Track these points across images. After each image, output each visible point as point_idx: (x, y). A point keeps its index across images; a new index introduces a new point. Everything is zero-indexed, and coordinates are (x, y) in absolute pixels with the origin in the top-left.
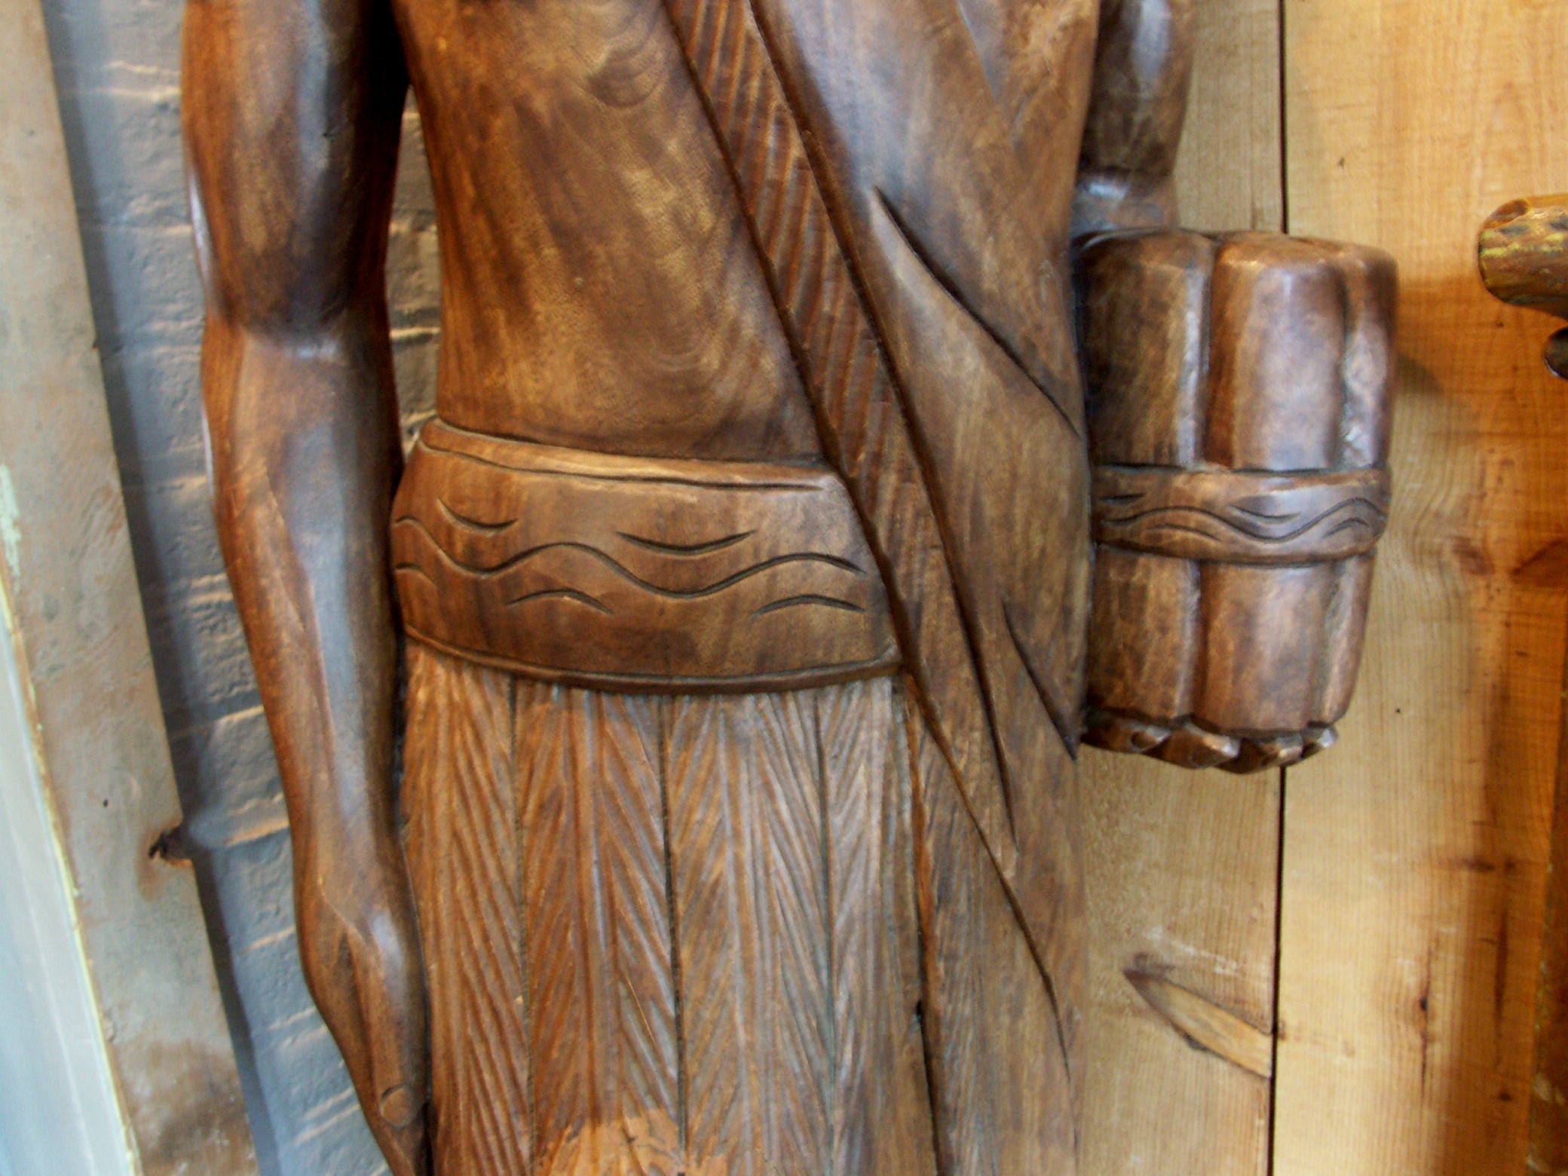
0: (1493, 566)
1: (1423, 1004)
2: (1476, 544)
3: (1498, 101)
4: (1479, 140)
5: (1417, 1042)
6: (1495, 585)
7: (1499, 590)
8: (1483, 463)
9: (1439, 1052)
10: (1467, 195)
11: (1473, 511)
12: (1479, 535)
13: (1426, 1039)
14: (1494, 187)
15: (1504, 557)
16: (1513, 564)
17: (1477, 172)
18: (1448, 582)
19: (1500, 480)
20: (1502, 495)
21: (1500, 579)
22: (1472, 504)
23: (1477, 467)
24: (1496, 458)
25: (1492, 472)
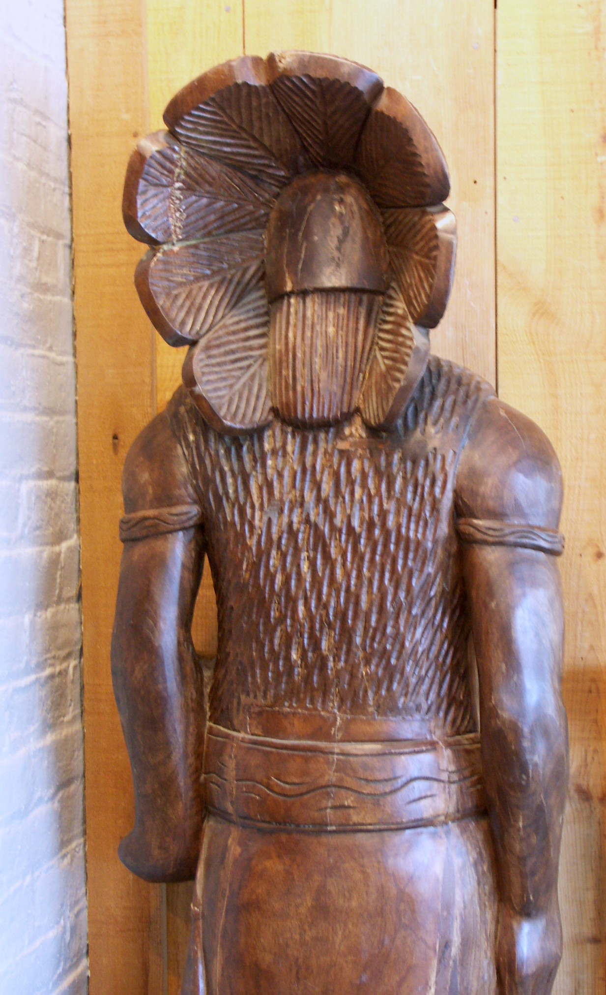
0: (591, 797)
2: (585, 787)
3: (586, 600)
4: (580, 615)
6: (593, 806)
7: (594, 808)
8: (586, 751)
10: (576, 636)
11: (582, 773)
12: (585, 783)
14: (586, 635)
15: (596, 793)
16: (600, 795)
17: (579, 627)
18: (573, 805)
19: (593, 758)
20: (593, 765)
21: (595, 803)
22: (583, 770)
23: (584, 753)
24: (592, 748)
25: (589, 755)
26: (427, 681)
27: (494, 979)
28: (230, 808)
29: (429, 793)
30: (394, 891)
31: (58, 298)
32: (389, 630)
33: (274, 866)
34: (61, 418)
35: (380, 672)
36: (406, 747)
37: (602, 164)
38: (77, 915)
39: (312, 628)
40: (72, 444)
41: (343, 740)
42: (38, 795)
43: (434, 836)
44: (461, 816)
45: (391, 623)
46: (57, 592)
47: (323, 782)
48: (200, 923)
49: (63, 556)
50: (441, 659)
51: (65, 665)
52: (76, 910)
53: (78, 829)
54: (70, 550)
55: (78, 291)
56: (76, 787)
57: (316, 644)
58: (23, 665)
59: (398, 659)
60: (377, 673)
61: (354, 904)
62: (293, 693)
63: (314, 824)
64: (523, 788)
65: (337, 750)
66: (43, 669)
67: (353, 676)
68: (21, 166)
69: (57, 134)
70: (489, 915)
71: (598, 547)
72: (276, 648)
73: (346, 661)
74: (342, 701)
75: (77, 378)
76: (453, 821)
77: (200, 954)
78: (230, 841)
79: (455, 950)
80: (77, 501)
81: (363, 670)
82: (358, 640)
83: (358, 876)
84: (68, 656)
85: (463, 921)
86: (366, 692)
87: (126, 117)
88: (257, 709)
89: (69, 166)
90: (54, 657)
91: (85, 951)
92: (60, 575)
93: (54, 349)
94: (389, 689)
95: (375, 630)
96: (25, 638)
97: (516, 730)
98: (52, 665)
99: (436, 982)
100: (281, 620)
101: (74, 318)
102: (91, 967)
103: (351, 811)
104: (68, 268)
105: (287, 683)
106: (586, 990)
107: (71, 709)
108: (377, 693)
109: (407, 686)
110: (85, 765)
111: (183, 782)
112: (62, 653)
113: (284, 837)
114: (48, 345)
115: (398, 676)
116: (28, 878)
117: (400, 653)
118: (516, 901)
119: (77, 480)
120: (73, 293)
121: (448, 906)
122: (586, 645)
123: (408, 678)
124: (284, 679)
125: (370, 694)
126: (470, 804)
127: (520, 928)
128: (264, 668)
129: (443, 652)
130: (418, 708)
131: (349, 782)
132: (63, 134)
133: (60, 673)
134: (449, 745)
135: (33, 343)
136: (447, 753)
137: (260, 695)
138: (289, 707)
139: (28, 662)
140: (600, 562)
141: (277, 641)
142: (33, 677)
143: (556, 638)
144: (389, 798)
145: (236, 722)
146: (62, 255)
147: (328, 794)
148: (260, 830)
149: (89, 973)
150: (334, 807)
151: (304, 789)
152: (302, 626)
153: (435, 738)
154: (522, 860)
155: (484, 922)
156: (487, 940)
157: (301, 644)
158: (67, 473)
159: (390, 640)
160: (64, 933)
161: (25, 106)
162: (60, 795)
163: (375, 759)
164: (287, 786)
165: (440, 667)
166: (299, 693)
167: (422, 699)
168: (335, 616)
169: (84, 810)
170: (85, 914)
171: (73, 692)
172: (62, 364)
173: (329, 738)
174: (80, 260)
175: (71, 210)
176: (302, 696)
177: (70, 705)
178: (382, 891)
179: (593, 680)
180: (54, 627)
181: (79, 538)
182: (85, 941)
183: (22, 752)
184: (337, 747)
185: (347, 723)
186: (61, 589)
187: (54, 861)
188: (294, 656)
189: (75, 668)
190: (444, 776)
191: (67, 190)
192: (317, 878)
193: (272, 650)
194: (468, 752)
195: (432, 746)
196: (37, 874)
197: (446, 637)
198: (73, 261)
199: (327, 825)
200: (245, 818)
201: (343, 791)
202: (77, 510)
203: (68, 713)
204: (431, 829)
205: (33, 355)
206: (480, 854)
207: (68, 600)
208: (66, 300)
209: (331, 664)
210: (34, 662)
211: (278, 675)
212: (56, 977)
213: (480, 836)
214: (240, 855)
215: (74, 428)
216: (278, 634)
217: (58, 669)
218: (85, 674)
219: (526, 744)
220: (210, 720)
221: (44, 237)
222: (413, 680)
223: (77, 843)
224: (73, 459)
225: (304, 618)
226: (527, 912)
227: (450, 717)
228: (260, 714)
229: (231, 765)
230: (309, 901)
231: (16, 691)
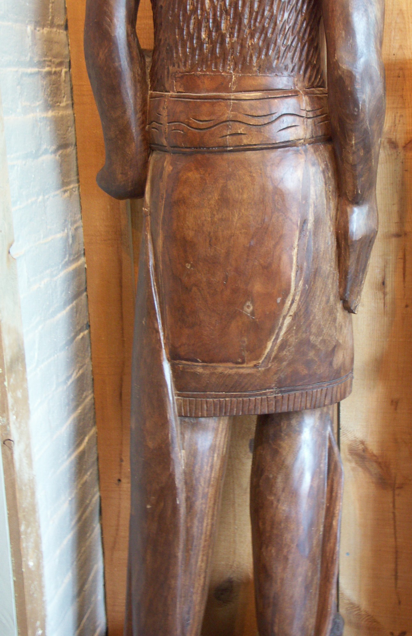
0: (398, 146)
1: (383, 283)
2: (394, 140)
3: (398, 14)
4: (393, 24)
5: (382, 296)
6: (399, 151)
7: (400, 153)
8: (395, 116)
9: (389, 297)
10: (390, 40)
11: (392, 130)
12: (394, 137)
13: (385, 294)
14: (397, 38)
15: (401, 143)
16: (403, 145)
17: (393, 33)
18: (386, 152)
19: (399, 121)
20: (400, 125)
21: (400, 149)
22: (393, 128)
23: (393, 117)
24: (399, 114)
25: (397, 119)
26: (292, 49)
27: (335, 244)
28: (165, 142)
29: (293, 125)
30: (270, 187)
32: (266, 13)
33: (193, 175)
35: (261, 43)
36: (278, 94)
38: (76, 229)
39: (215, 15)
41: (237, 91)
42: (44, 147)
43: (297, 152)
44: (315, 141)
45: (267, 8)
46: (50, 18)
47: (224, 118)
48: (149, 218)
50: (301, 35)
51: (58, 69)
52: (75, 226)
53: (74, 177)
56: (71, 150)
57: (217, 25)
58: (28, 59)
59: (272, 33)
60: (258, 43)
61: (245, 196)
62: (203, 61)
63: (219, 147)
64: (356, 117)
65: (232, 97)
66: (43, 67)
67: (242, 46)
70: (332, 205)
72: (191, 31)
73: (238, 37)
74: (236, 65)
76: (309, 144)
77: (149, 237)
78: (165, 164)
79: (310, 225)
81: (249, 42)
82: (246, 21)
83: (248, 179)
84: (60, 64)
85: (315, 207)
86: (251, 57)
88: (180, 75)
90: (50, 61)
91: (82, 252)
92: (52, 7)
94: (267, 54)
95: (257, 13)
96: (29, 41)
97: (351, 76)
98: (49, 66)
99: (298, 245)
100: (194, 11)
102: (87, 262)
103: (243, 136)
105: (199, 55)
106: (391, 266)
107: (65, 99)
108: (259, 57)
109: (279, 52)
110: (76, 138)
111: (135, 129)
112: (57, 61)
113: (199, 157)
115: (273, 46)
116: (41, 198)
117: (274, 29)
118: (349, 195)
121: (306, 198)
122: (397, 46)
123: (279, 47)
124: (197, 52)
125: (255, 59)
126: (320, 133)
127: (353, 212)
128: (184, 46)
129: (303, 30)
130: (286, 68)
131: (242, 118)
133: (55, 73)
134: (306, 93)
136: (305, 99)
137: (182, 65)
138: (200, 71)
139: (32, 58)
141: (191, 27)
142: (36, 70)
143: (379, 15)
144: (267, 127)
145: (167, 86)
147: (227, 126)
148: (184, 154)
149: (86, 266)
150: (231, 135)
151: (211, 124)
152: (208, 14)
153: (297, 89)
154: (354, 166)
155: (329, 208)
156: (331, 220)
157: (207, 27)
159: (267, 20)
160: (68, 237)
162: (60, 152)
163: (258, 102)
164: (201, 123)
165: (301, 39)
166: (207, 61)
167: (289, 61)
168: (230, 5)
169: (77, 167)
170: (81, 230)
171: (65, 89)
173: (228, 90)
176: (209, 63)
177: (64, 97)
178: (263, 189)
179: (401, 69)
180: (49, 42)
182: (82, 247)
183: (31, 116)
184: (233, 96)
185: (239, 79)
186: (53, 17)
187: (58, 192)
188: (203, 36)
189: (66, 73)
190: (304, 114)
192: (221, 181)
193: (189, 32)
194: (319, 99)
195: (295, 94)
196: (46, 197)
197: (305, 19)
199: (227, 147)
200: (174, 147)
201: (237, 124)
203: (63, 102)
204: (295, 148)
206: (326, 165)
207: (59, 26)
209: (228, 40)
210: (36, 59)
211: (193, 50)
212: (63, 262)
213: (327, 155)
214: (172, 171)
216: (192, 21)
217: (54, 70)
218: (73, 78)
219: (358, 87)
220: (151, 90)
222: (283, 49)
223: (74, 185)
225: (209, 8)
226: (356, 201)
227: (307, 75)
228: (182, 77)
229: (164, 113)
230: (216, 196)
231: (24, 74)
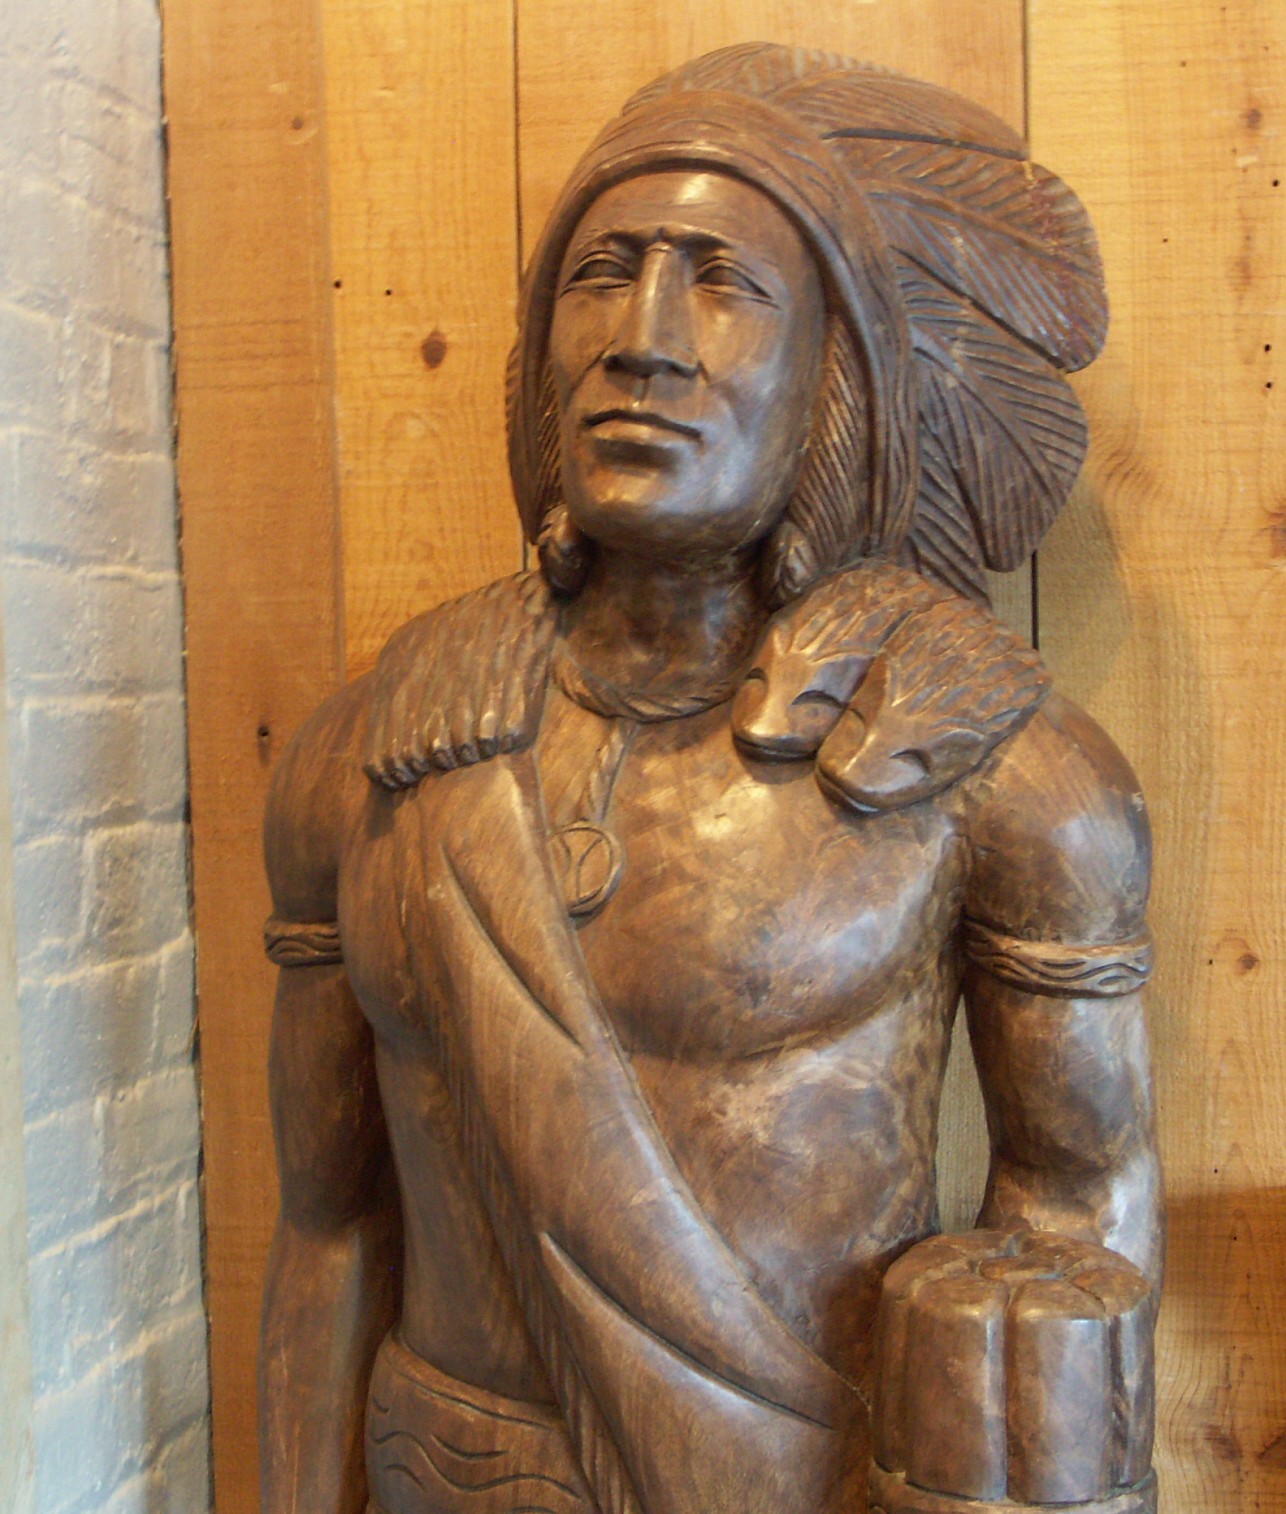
0: (1240, 1451)
2: (1225, 1431)
3: (1224, 1053)
4: (1210, 1083)
6: (1244, 1469)
7: (1247, 1473)
8: (1227, 1358)
10: (1203, 1127)
11: (1221, 1402)
12: (1227, 1423)
14: (1224, 1122)
15: (1251, 1441)
16: (1259, 1449)
17: (1210, 1108)
18: (1203, 1467)
19: (1242, 1373)
20: (1243, 1387)
21: (1248, 1462)
22: (1221, 1395)
23: (1222, 1362)
24: (1238, 1353)
25: (1235, 1366)
31: (147, 457)
34: (156, 698)
37: (1245, 170)
40: (177, 748)
42: (125, 1456)
46: (154, 1045)
49: (163, 973)
51: (170, 1191)
54: (176, 958)
55: (186, 440)
56: (196, 1435)
58: (92, 1199)
66: (131, 1205)
68: (76, 201)
69: (141, 125)
71: (1247, 947)
75: (184, 614)
80: (189, 859)
84: (175, 1174)
87: (278, 88)
89: (165, 189)
90: (150, 1177)
92: (160, 1011)
93: (142, 559)
96: (96, 1145)
98: (146, 1195)
101: (177, 495)
104: (166, 393)
107: (183, 1279)
110: (211, 1390)
112: (165, 1168)
114: (130, 553)
119: (188, 818)
120: (176, 442)
122: (1225, 1145)
132: (152, 125)
133: (162, 1209)
135: (102, 552)
139: (102, 1193)
140: (1250, 976)
142: (110, 1223)
146: (153, 369)
158: (169, 806)
161: (82, 81)
171: (185, 1245)
172: (157, 588)
174: (189, 374)
175: (170, 276)
177: (181, 1271)
179: (1241, 1215)
181: (193, 931)
183: (94, 1374)
186: (162, 1038)
189: (189, 1195)
191: (160, 236)
198: (174, 378)
202: (190, 878)
203: (178, 1287)
205: (102, 578)
207: (174, 1061)
208: (162, 458)
210: (113, 1190)
215: (179, 713)
217: (157, 1201)
218: (210, 1206)
221: (121, 338)
224: (178, 778)
231: (81, 1252)
